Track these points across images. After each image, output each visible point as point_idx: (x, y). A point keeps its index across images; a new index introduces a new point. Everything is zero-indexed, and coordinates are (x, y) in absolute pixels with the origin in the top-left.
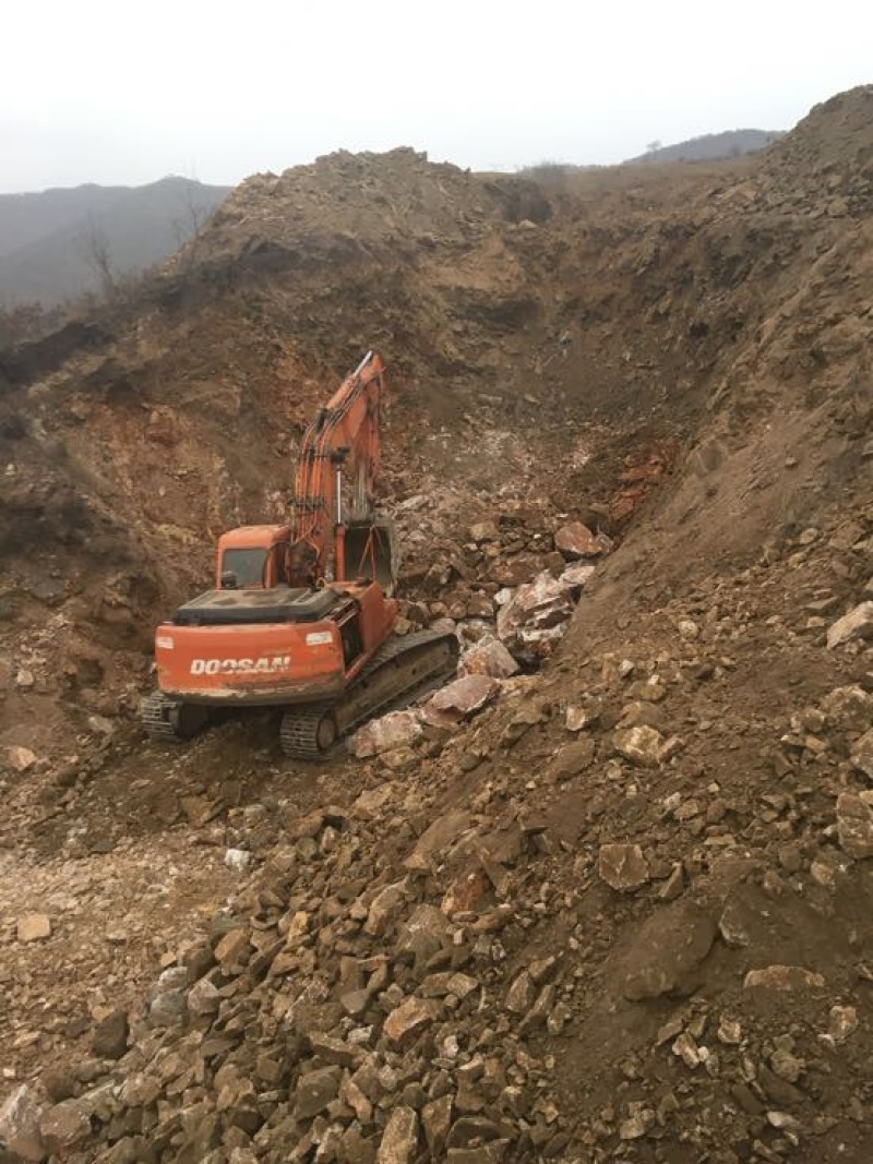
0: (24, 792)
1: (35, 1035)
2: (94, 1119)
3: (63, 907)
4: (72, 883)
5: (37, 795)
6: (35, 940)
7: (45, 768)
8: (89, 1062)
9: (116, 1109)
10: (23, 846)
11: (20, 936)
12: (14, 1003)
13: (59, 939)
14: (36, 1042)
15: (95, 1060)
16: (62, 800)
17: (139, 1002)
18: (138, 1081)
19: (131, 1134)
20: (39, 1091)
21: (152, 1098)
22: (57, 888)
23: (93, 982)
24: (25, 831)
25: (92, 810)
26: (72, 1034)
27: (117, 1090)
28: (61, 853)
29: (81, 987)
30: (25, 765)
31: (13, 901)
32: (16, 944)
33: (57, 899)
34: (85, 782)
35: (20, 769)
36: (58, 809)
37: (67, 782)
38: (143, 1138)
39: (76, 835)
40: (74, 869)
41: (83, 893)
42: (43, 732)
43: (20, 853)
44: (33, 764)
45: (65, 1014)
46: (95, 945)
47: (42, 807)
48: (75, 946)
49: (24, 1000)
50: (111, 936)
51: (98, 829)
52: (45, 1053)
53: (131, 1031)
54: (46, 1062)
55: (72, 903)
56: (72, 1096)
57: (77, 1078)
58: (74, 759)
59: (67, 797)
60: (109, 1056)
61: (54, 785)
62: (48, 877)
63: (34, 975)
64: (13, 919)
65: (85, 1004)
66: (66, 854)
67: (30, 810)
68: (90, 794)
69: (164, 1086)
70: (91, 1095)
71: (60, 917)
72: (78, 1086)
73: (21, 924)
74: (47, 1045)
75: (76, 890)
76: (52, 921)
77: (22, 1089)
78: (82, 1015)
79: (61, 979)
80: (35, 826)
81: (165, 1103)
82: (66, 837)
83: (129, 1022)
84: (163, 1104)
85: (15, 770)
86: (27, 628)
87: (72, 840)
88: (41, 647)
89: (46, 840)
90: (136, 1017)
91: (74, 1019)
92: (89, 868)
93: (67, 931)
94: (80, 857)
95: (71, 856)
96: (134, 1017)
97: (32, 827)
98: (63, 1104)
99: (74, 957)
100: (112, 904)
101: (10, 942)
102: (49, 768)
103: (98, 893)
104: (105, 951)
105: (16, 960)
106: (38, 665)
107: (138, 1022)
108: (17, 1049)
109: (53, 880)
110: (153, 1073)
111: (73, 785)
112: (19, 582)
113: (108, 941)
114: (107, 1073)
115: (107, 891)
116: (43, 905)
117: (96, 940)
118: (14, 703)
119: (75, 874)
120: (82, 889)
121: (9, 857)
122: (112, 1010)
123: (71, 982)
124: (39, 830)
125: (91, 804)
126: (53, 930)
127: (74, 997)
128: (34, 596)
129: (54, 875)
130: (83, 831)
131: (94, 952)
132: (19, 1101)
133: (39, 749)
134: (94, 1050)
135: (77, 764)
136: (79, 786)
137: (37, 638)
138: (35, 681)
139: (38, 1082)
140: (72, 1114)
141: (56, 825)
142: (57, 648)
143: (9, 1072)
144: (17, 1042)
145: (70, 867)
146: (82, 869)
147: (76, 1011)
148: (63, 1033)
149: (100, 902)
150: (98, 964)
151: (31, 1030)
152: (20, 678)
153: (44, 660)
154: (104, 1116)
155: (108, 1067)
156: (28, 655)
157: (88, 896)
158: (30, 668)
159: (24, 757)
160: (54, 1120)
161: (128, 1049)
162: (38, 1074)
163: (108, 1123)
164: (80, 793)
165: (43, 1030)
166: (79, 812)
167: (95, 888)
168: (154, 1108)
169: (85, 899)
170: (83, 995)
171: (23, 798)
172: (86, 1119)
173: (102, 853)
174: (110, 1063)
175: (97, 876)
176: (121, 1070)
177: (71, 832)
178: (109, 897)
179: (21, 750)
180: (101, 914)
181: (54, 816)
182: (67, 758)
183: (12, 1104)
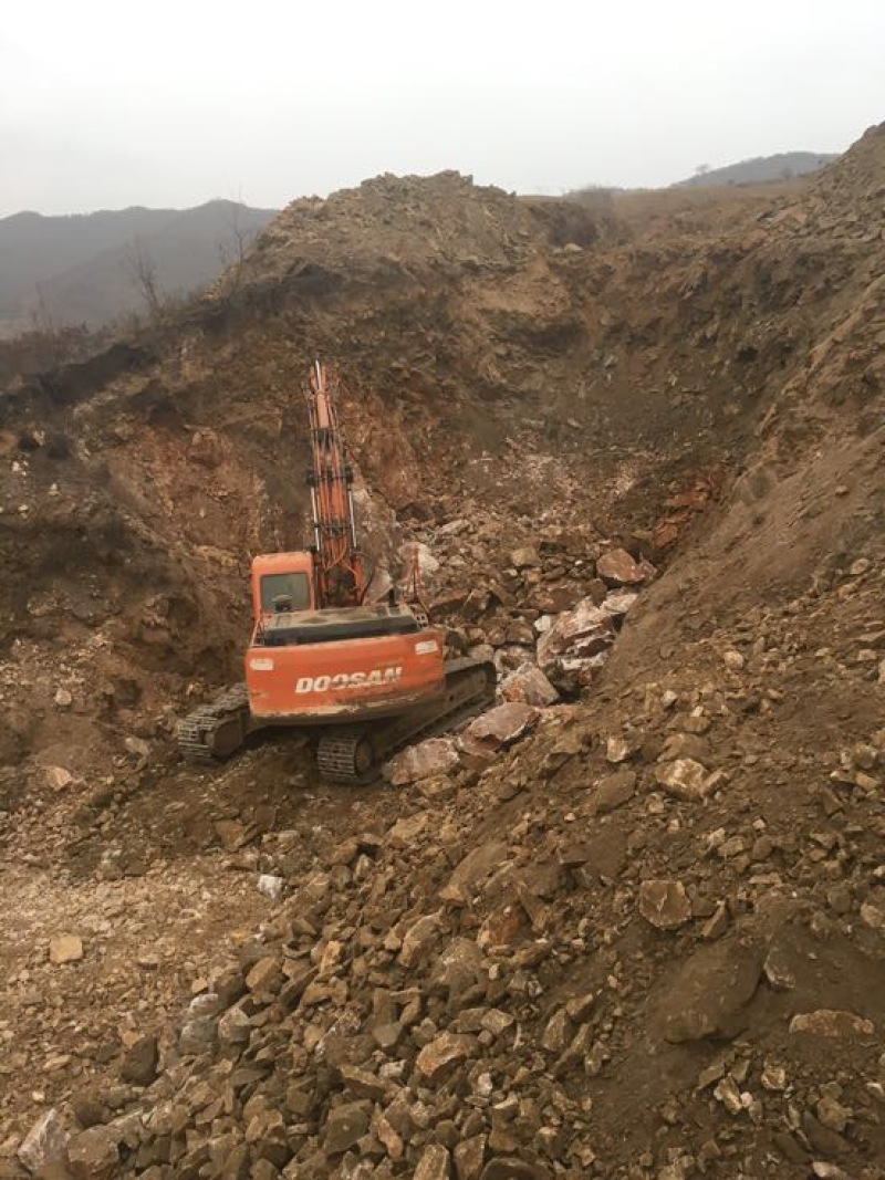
0: (60, 812)
1: (65, 1059)
2: (122, 1146)
3: (96, 930)
4: (105, 905)
5: (72, 815)
6: (67, 962)
7: (81, 788)
8: (119, 1088)
9: (145, 1136)
10: (57, 866)
11: (52, 958)
12: (45, 1025)
13: (91, 961)
14: (65, 1066)
15: (124, 1086)
16: (97, 821)
17: (168, 1028)
18: (167, 1110)
19: (159, 1163)
20: (68, 1116)
21: (180, 1128)
22: (91, 910)
23: (123, 1007)
24: (60, 852)
25: (127, 831)
26: (101, 1059)
27: (145, 1118)
28: (95, 876)
29: (112, 1011)
30: (61, 785)
31: (46, 922)
32: (48, 965)
33: (90, 921)
34: (121, 803)
35: (57, 789)
36: (92, 830)
37: (103, 802)
38: (171, 1167)
39: (110, 857)
40: (107, 891)
41: (116, 916)
42: (80, 752)
43: (55, 873)
44: (70, 783)
45: (95, 1038)
46: (127, 969)
47: (77, 828)
48: (107, 969)
49: (55, 1023)
50: (143, 960)
51: (133, 850)
52: (75, 1077)
53: (161, 1057)
54: (74, 1087)
55: (105, 925)
56: (99, 1122)
57: (106, 1104)
58: (110, 780)
59: (102, 818)
60: (139, 1083)
61: (90, 806)
62: (83, 899)
63: (65, 998)
64: (45, 940)
65: (115, 1029)
66: (100, 876)
67: (65, 831)
68: (125, 815)
69: (193, 1116)
70: (119, 1122)
71: (93, 940)
72: (107, 1111)
73: (53, 946)
74: (76, 1070)
75: (109, 913)
76: (84, 943)
77: (51, 1114)
78: (112, 1040)
79: (92, 1003)
80: (69, 846)
81: (194, 1132)
82: (100, 859)
83: (159, 1047)
84: (191, 1133)
85: (51, 789)
86: (67, 646)
87: (105, 862)
88: (80, 666)
89: (80, 862)
90: (166, 1043)
91: (104, 1043)
92: (122, 890)
93: (100, 954)
94: (113, 880)
95: (105, 878)
96: (164, 1043)
97: (67, 848)
98: (91, 1130)
99: (106, 981)
100: (145, 928)
101: (41, 965)
102: (84, 789)
103: (131, 917)
104: (137, 975)
105: (48, 982)
106: (76, 685)
107: (168, 1048)
108: (47, 1073)
109: (86, 901)
110: (182, 1101)
111: (108, 806)
112: (59, 601)
113: (140, 965)
114: (136, 1100)
115: (140, 914)
116: (75, 927)
117: (128, 963)
118: (51, 722)
119: (109, 896)
120: (114, 911)
121: (43, 877)
122: (143, 1036)
123: (102, 1007)
124: (73, 850)
125: (126, 826)
126: (85, 952)
127: (105, 1021)
128: (74, 615)
129: (88, 896)
130: (117, 853)
131: (126, 975)
132: (48, 1126)
133: (75, 769)
134: (123, 1075)
135: (113, 785)
136: (114, 807)
137: (77, 658)
138: (73, 700)
139: (67, 1108)
140: (100, 1141)
141: (91, 846)
142: (95, 668)
143: (38, 1096)
144: (48, 1065)
145: (103, 890)
146: (115, 892)
147: (105, 1036)
148: (93, 1058)
149: (133, 925)
150: (128, 989)
151: (62, 1053)
152: (58, 698)
153: (82, 680)
154: (132, 1143)
155: (137, 1094)
156: (67, 674)
157: (121, 919)
158: (68, 688)
159: (61, 777)
160: (81, 1146)
161: (157, 1076)
162: (67, 1099)
163: (136, 1151)
164: (116, 814)
165: (73, 1053)
166: (114, 833)
167: (127, 911)
168: (182, 1138)
169: (117, 922)
170: (113, 1019)
171: (59, 819)
172: (114, 1145)
173: (135, 876)
174: (140, 1090)
175: (130, 898)
176: (150, 1098)
177: (106, 854)
178: (142, 921)
179: (58, 770)
180: (133, 937)
181: (89, 838)
182: (103, 779)
183: (40, 1128)
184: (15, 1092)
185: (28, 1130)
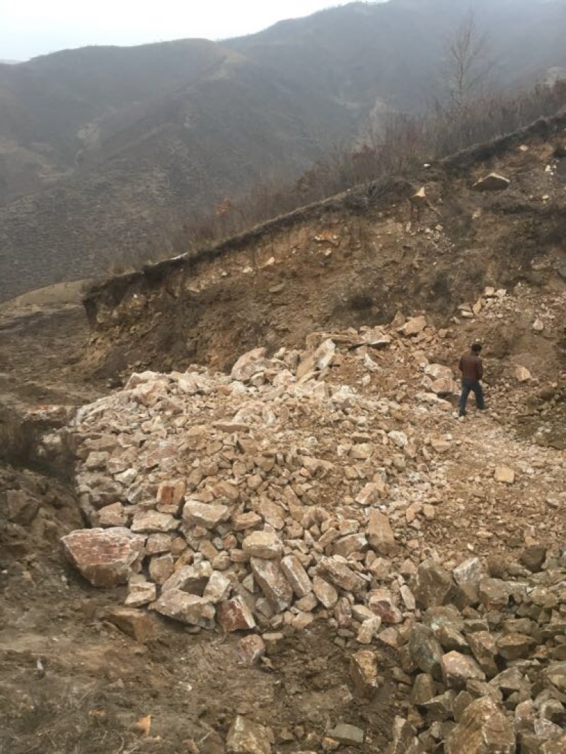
0: (518, 395)
1: (490, 534)
2: (511, 598)
3: (524, 471)
4: (533, 459)
5: (525, 399)
6: (503, 482)
7: (535, 384)
8: (516, 565)
9: (526, 600)
10: (509, 426)
11: (495, 476)
12: (482, 511)
13: (517, 487)
14: (489, 539)
15: (520, 566)
16: (540, 407)
17: (556, 546)
18: (543, 592)
19: (531, 619)
20: (484, 565)
21: (550, 606)
22: (523, 458)
23: (530, 521)
24: (513, 418)
25: (558, 420)
26: (512, 545)
27: (529, 589)
28: (531, 439)
29: (523, 521)
30: (523, 379)
31: (496, 455)
32: (492, 479)
33: (522, 464)
34: (558, 401)
35: (520, 380)
36: (536, 412)
37: (546, 397)
38: (537, 625)
39: (543, 431)
40: (536, 451)
41: (539, 468)
42: (540, 362)
43: (507, 429)
44: (528, 379)
45: (510, 532)
46: (538, 501)
47: (527, 407)
48: (525, 496)
49: (489, 513)
50: (549, 500)
51: (558, 433)
52: (493, 547)
53: (547, 561)
54: (491, 552)
55: (530, 470)
56: (501, 578)
57: (507, 570)
58: (554, 385)
59: (543, 406)
60: (529, 568)
61: (537, 396)
62: (520, 449)
63: (497, 501)
64: (494, 465)
65: (522, 532)
66: (534, 440)
67: (519, 406)
68: (559, 410)
69: (559, 604)
70: (513, 584)
71: (521, 476)
72: (507, 575)
73: (498, 469)
74: (495, 543)
75: (534, 464)
76: (516, 476)
77: (476, 560)
78: (519, 537)
79: (512, 511)
80: (520, 417)
81: (558, 614)
82: (536, 430)
83: (547, 555)
84: (555, 613)
85: (517, 380)
86: (549, 293)
87: (539, 433)
88: (554, 308)
89: (524, 428)
90: (552, 554)
91: (513, 537)
92: (546, 454)
93: (523, 485)
94: (542, 446)
95: (536, 443)
96: (550, 554)
97: (518, 417)
98: (495, 580)
99: (524, 503)
100: (555, 482)
101: (489, 477)
102: (538, 385)
103: (548, 472)
104: (543, 507)
105: (489, 488)
106: (549, 319)
107: (552, 558)
108: (478, 537)
109: (523, 452)
110: (554, 592)
111: (549, 400)
112: (552, 262)
113: (546, 502)
114: (525, 577)
115: (554, 473)
116: (512, 464)
117: (539, 498)
118: (527, 339)
119: (537, 454)
120: (539, 464)
121: (500, 429)
122: (538, 543)
123: (518, 516)
124: (521, 420)
125: (558, 416)
126: (515, 481)
127: (517, 524)
128: (559, 273)
129: (524, 450)
130: (548, 431)
131: (537, 505)
132: (473, 565)
133: (534, 372)
134: (521, 560)
135: (556, 388)
136: (553, 402)
137: (553, 302)
138: (544, 329)
139: (485, 561)
140: (499, 588)
141: (533, 421)
142: (563, 311)
143: (470, 547)
144: (479, 533)
145: (534, 449)
146: (541, 453)
147: (516, 533)
148: (505, 541)
149: (547, 477)
150: (535, 513)
151: (489, 530)
152: (535, 325)
153: (553, 317)
154: (517, 599)
155: (526, 574)
156: (544, 311)
157: (541, 470)
158: (543, 320)
159: (524, 374)
160: (488, 585)
161: (542, 570)
162: (486, 556)
163: (519, 605)
164: (553, 407)
165: (494, 533)
166: (548, 418)
167: (546, 467)
168: (549, 612)
169: (538, 472)
170: (522, 526)
171: (517, 398)
172: (506, 594)
173: (557, 449)
174: (529, 573)
175: (549, 461)
176: (534, 580)
177: (541, 429)
178: (554, 477)
179: (523, 369)
180: (546, 484)
181: (532, 415)
182: (550, 383)
183: (467, 565)
184: (459, 539)
185: (461, 562)
